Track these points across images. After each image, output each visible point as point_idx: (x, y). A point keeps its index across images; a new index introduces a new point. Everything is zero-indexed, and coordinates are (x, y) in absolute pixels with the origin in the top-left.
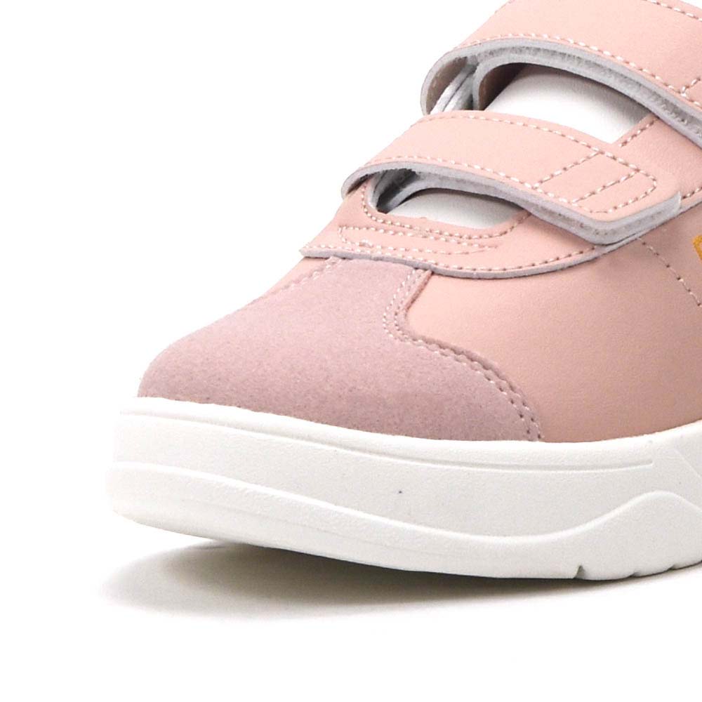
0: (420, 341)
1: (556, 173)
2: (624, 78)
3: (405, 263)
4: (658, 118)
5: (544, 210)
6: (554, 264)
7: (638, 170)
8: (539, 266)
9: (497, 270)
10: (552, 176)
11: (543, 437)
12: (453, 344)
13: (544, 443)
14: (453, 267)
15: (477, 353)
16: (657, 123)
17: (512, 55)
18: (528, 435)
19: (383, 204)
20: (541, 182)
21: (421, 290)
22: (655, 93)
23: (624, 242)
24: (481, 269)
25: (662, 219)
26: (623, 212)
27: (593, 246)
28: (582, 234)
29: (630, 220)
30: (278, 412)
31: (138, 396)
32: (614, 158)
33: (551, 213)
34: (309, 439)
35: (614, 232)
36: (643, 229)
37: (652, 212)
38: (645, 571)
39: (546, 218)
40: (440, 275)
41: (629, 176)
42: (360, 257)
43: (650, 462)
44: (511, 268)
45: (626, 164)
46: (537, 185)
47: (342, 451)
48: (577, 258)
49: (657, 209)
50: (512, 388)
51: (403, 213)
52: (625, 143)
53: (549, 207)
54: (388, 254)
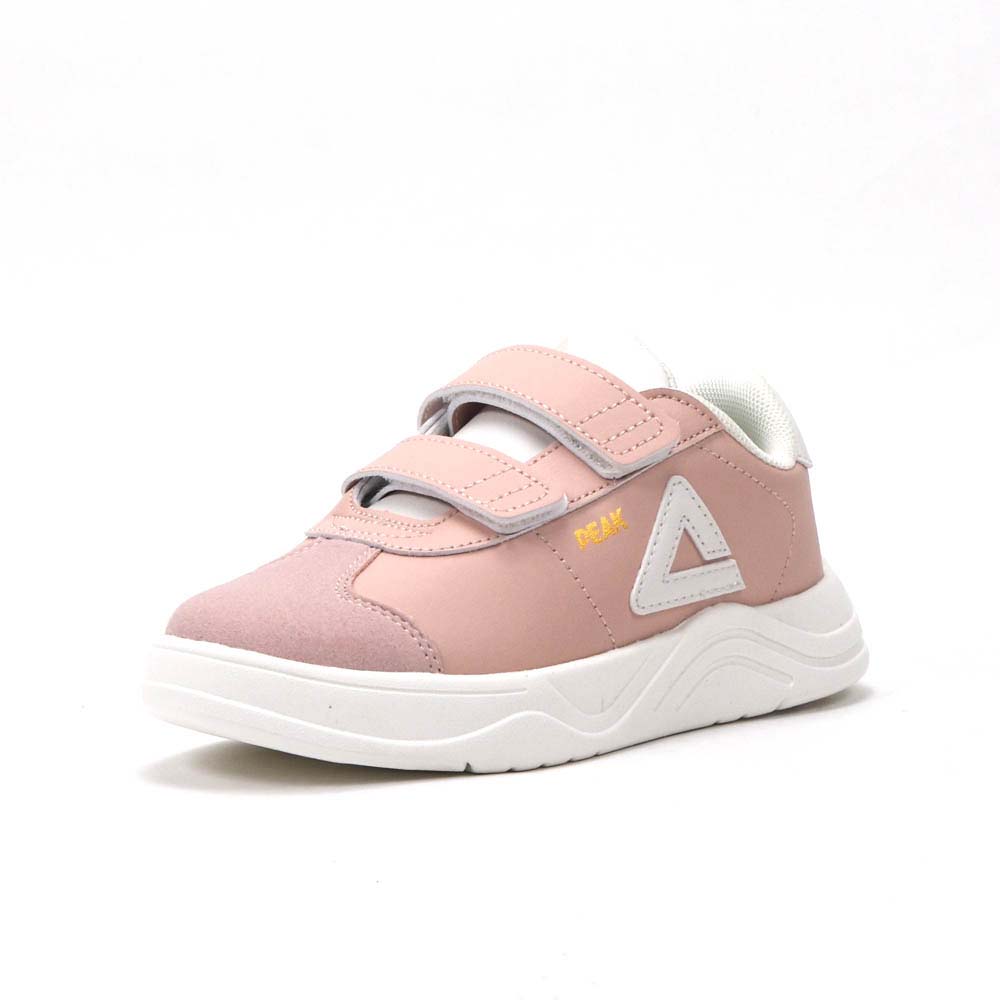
0: (359, 600)
1: (478, 482)
2: (540, 416)
3: (365, 543)
4: (561, 444)
5: (465, 508)
6: (467, 547)
7: (536, 482)
8: (456, 548)
9: (426, 550)
10: (475, 484)
11: (442, 670)
12: (382, 603)
13: (442, 675)
14: (396, 548)
15: (398, 610)
16: (560, 448)
17: (470, 396)
18: (430, 668)
19: (366, 502)
20: (466, 488)
21: (370, 563)
22: (559, 427)
23: (522, 532)
24: (415, 549)
25: (551, 517)
26: (520, 511)
27: (498, 535)
28: (490, 526)
29: (525, 517)
30: (247, 648)
31: (167, 633)
32: (521, 473)
33: (470, 511)
34: (265, 668)
35: (512, 525)
36: (537, 524)
37: (541, 512)
38: (518, 768)
39: (467, 513)
40: (387, 552)
41: (530, 486)
42: (336, 537)
43: (525, 689)
44: (436, 549)
45: (529, 477)
46: (463, 490)
47: (289, 677)
48: (485, 543)
49: (549, 508)
50: (421, 635)
51: (378, 507)
52: (536, 461)
53: (468, 506)
54: (356, 537)
